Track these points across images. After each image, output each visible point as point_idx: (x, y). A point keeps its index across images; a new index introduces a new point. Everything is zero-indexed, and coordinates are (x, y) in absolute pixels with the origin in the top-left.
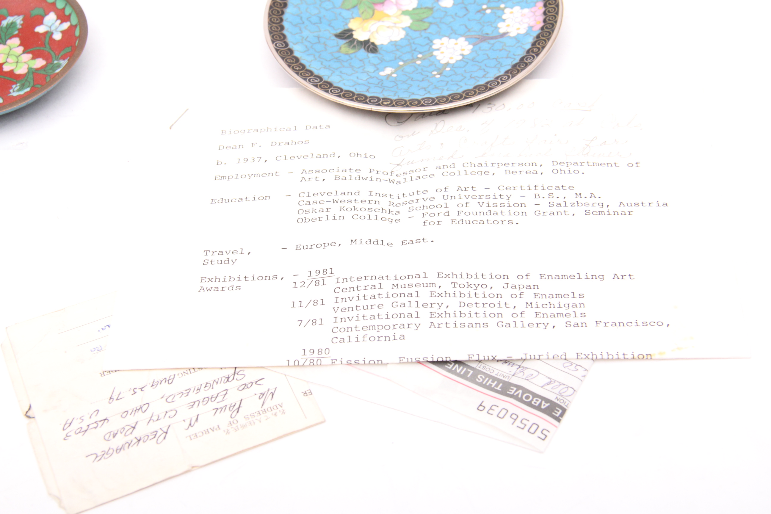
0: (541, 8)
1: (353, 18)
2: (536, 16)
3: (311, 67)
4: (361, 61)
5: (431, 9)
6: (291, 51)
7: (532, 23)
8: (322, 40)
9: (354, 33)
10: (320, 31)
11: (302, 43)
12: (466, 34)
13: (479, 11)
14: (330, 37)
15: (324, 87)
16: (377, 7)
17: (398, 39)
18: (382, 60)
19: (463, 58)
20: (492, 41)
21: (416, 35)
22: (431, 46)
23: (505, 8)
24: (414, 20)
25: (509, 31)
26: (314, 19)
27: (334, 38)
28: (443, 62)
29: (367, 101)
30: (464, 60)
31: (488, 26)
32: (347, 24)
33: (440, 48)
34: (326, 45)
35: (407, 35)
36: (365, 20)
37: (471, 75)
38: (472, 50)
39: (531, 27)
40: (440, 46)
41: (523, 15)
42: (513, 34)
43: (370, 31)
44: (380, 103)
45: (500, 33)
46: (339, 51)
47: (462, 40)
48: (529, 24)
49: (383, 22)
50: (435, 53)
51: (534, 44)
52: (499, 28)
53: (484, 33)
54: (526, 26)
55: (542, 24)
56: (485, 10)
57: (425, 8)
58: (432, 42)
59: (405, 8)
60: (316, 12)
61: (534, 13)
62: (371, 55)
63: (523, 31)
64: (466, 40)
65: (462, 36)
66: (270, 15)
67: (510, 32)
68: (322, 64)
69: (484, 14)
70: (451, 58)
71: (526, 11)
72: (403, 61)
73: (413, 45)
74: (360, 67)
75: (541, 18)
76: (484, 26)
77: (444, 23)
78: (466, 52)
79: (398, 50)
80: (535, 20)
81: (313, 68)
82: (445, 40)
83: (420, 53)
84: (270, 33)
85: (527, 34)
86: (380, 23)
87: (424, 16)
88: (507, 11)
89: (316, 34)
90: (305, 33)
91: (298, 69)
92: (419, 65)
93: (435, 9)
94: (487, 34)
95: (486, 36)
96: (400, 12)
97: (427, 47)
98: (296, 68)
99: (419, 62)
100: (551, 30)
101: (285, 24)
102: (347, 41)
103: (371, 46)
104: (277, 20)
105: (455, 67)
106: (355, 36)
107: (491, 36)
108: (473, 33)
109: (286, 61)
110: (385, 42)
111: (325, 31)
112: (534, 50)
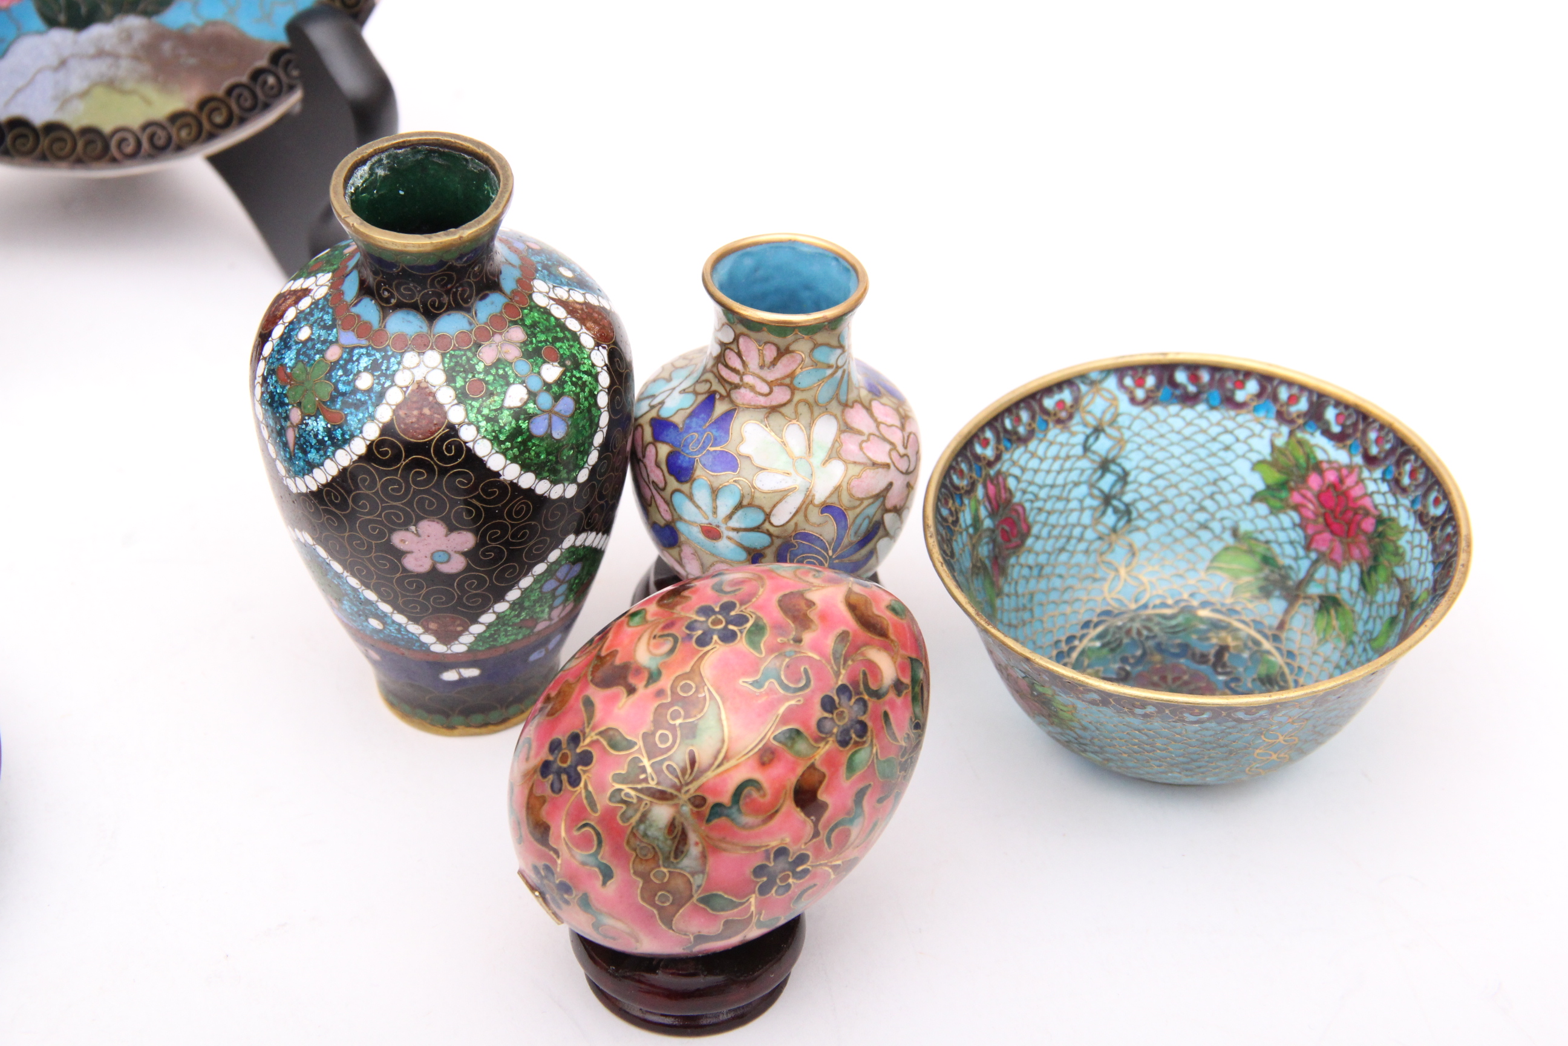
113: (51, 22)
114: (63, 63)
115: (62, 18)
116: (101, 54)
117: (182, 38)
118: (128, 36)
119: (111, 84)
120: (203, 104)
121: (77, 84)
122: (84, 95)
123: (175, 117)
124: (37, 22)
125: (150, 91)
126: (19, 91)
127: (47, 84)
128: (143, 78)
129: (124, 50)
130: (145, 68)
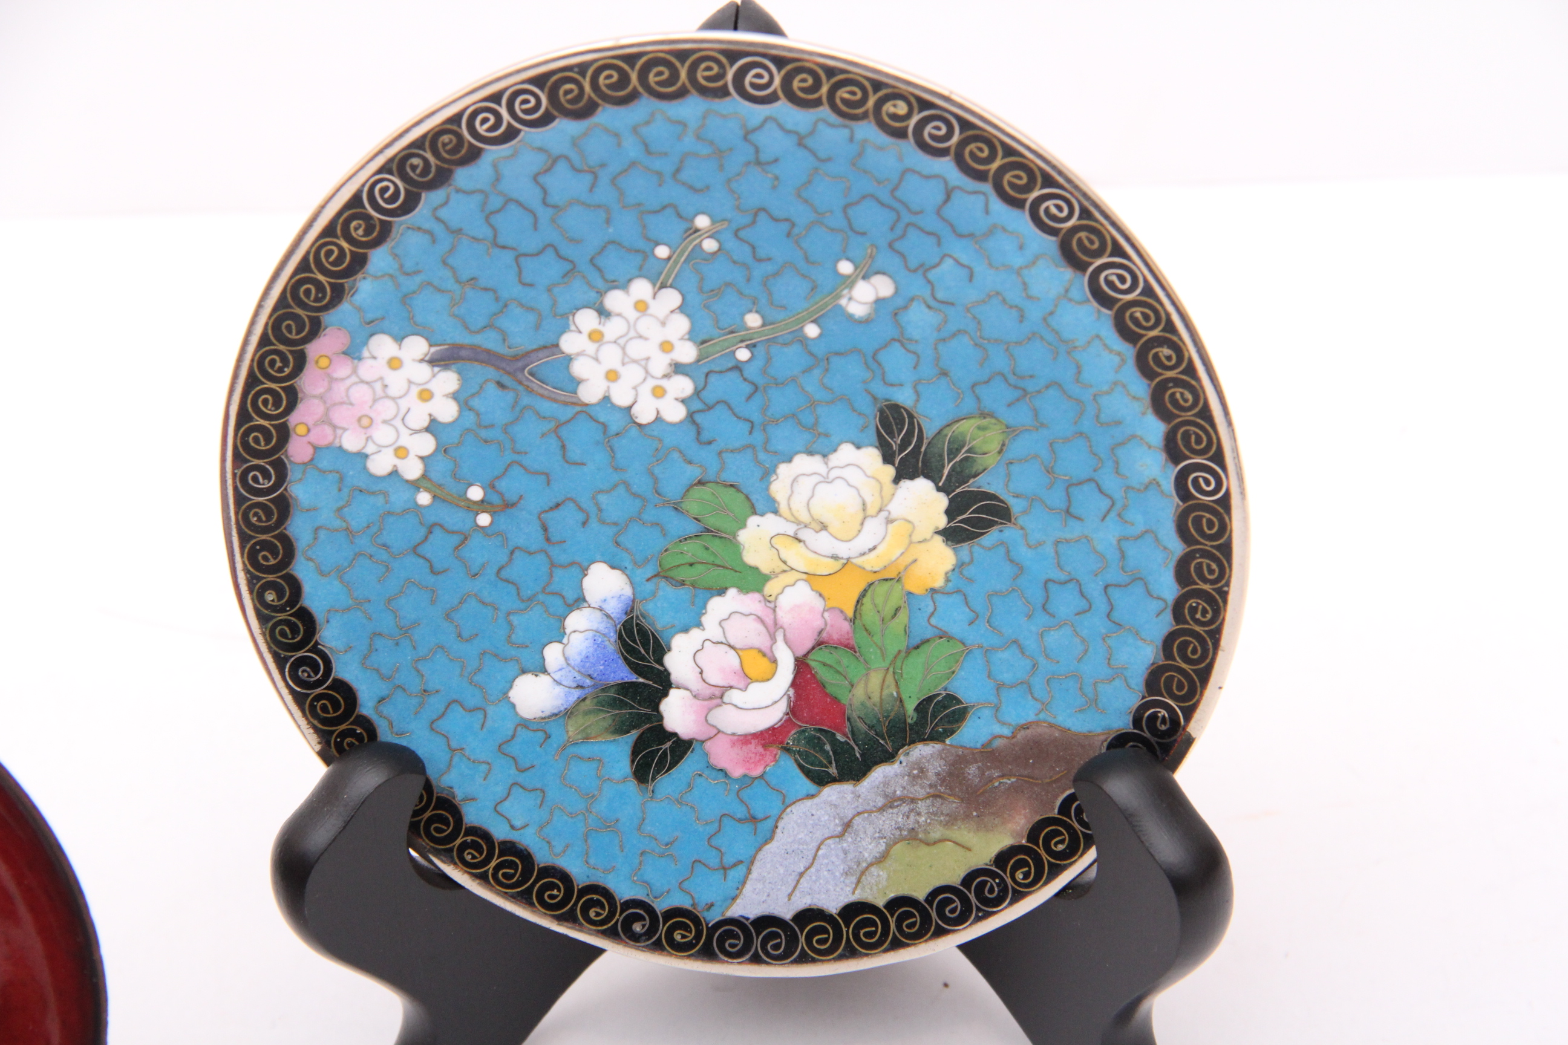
0: (301, 430)
1: (933, 591)
2: (321, 397)
3: (1119, 354)
4: (944, 373)
5: (663, 575)
6: (1173, 451)
7: (342, 370)
8: (1057, 498)
9: (942, 522)
10: (1057, 543)
11: (1129, 488)
12: (570, 412)
13: (508, 505)
14: (1025, 512)
15: (1093, 237)
16: (840, 628)
17: (803, 463)
18: (873, 361)
19: (601, 294)
20: (490, 341)
21: (739, 468)
22: (697, 393)
23: (416, 485)
24: (730, 541)
25: (425, 370)
26: (1066, 602)
27: (1016, 506)
28: (671, 298)
29: (961, 133)
30: (600, 284)
31: (492, 426)
32: (959, 567)
33: (666, 376)
34: (1049, 471)
35: (767, 474)
36: (891, 579)
37: (591, 189)
38: (564, 329)
39: (353, 353)
40: (664, 383)
41: (365, 423)
42: (417, 347)
43: (889, 521)
44: (921, 111)
45: (459, 373)
46: (1011, 431)
47: (590, 393)
48: (355, 371)
49: (835, 558)
50: (687, 353)
51: (359, 262)
52: (455, 396)
53: (510, 396)
54: (369, 369)
55: (313, 349)
56: (483, 505)
57: (682, 583)
58: (691, 416)
59: (750, 603)
60: (1053, 638)
61: (326, 420)
62: (904, 397)
63: (383, 346)
64: (578, 382)
65: (585, 410)
66: (1216, 635)
67: (422, 360)
68: (1079, 369)
69: (490, 487)
70: (641, 307)
71: (351, 442)
72: (803, 341)
73: (756, 417)
74: (954, 335)
75: (309, 382)
76: (505, 429)
77: (636, 495)
78: (586, 319)
79: (813, 404)
80: (332, 380)
81: (1111, 351)
82: (644, 414)
83: (738, 367)
84: (1227, 550)
85: (373, 326)
86: (844, 550)
87: (693, 549)
88: (412, 470)
89: (1074, 530)
90: (1107, 536)
91: (1165, 351)
92: (755, 305)
93: (650, 571)
94: (501, 385)
95: (506, 380)
96: (771, 588)
97: (710, 396)
98: (1169, 358)
99: (753, 320)
100: (289, 306)
101: (1168, 588)
102: (972, 485)
103: (895, 443)
104: (1193, 610)
105: (637, 251)
106: (942, 501)
107: (491, 372)
108: (546, 407)
109: (1197, 393)
110: (846, 452)
111: (1040, 544)
112: (361, 232)
113: (821, 780)
114: (847, 826)
115: (833, 770)
116: (891, 802)
117: (989, 755)
118: (919, 772)
119: (912, 836)
120: (1033, 834)
121: (871, 849)
122: (881, 859)
123: (1002, 859)
124: (806, 785)
125: (964, 833)
126: (801, 875)
127: (833, 857)
128: (952, 820)
129: (919, 791)
130: (953, 805)
